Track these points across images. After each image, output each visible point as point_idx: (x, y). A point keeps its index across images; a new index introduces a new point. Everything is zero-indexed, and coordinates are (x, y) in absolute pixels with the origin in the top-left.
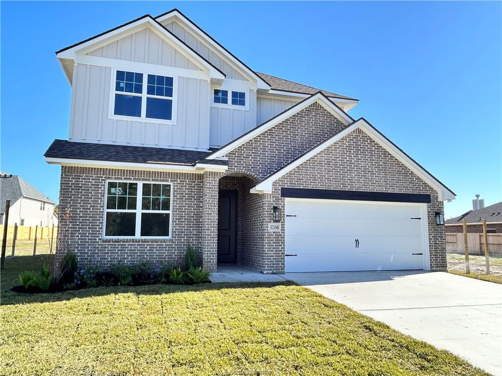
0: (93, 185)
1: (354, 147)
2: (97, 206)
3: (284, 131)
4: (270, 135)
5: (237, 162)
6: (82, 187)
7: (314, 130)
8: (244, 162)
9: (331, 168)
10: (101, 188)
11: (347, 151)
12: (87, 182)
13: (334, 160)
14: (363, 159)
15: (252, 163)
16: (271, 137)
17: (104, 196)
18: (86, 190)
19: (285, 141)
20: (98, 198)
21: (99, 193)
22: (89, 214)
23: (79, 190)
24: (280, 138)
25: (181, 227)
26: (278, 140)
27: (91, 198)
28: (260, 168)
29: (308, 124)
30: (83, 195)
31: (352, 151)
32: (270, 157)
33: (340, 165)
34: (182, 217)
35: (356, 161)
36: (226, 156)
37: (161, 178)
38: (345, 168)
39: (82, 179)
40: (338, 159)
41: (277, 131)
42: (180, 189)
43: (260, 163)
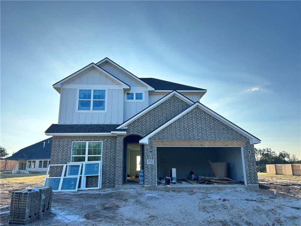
0: (66, 144)
1: (195, 117)
2: (68, 154)
3: (157, 112)
4: (149, 114)
5: (132, 129)
6: (61, 145)
7: (173, 110)
8: (136, 129)
9: (181, 129)
10: (69, 145)
11: (191, 120)
12: (63, 143)
13: (183, 125)
14: (200, 123)
15: (140, 129)
16: (150, 115)
17: (71, 149)
18: (63, 147)
19: (157, 117)
20: (68, 150)
21: (69, 148)
22: (64, 158)
23: (60, 147)
24: (155, 116)
25: (106, 163)
26: (154, 117)
27: (65, 150)
28: (144, 131)
29: (170, 107)
30: (62, 149)
31: (194, 119)
32: (150, 125)
33: (186, 127)
34: (107, 158)
35: (196, 125)
36: (127, 127)
37: (97, 139)
38: (189, 129)
39: (61, 142)
40: (185, 124)
41: (153, 112)
42: (106, 144)
43: (144, 129)
